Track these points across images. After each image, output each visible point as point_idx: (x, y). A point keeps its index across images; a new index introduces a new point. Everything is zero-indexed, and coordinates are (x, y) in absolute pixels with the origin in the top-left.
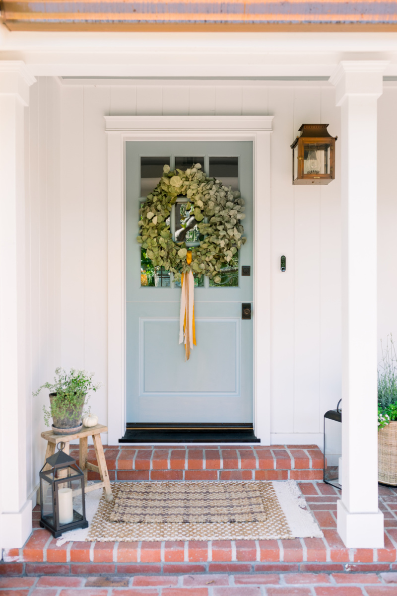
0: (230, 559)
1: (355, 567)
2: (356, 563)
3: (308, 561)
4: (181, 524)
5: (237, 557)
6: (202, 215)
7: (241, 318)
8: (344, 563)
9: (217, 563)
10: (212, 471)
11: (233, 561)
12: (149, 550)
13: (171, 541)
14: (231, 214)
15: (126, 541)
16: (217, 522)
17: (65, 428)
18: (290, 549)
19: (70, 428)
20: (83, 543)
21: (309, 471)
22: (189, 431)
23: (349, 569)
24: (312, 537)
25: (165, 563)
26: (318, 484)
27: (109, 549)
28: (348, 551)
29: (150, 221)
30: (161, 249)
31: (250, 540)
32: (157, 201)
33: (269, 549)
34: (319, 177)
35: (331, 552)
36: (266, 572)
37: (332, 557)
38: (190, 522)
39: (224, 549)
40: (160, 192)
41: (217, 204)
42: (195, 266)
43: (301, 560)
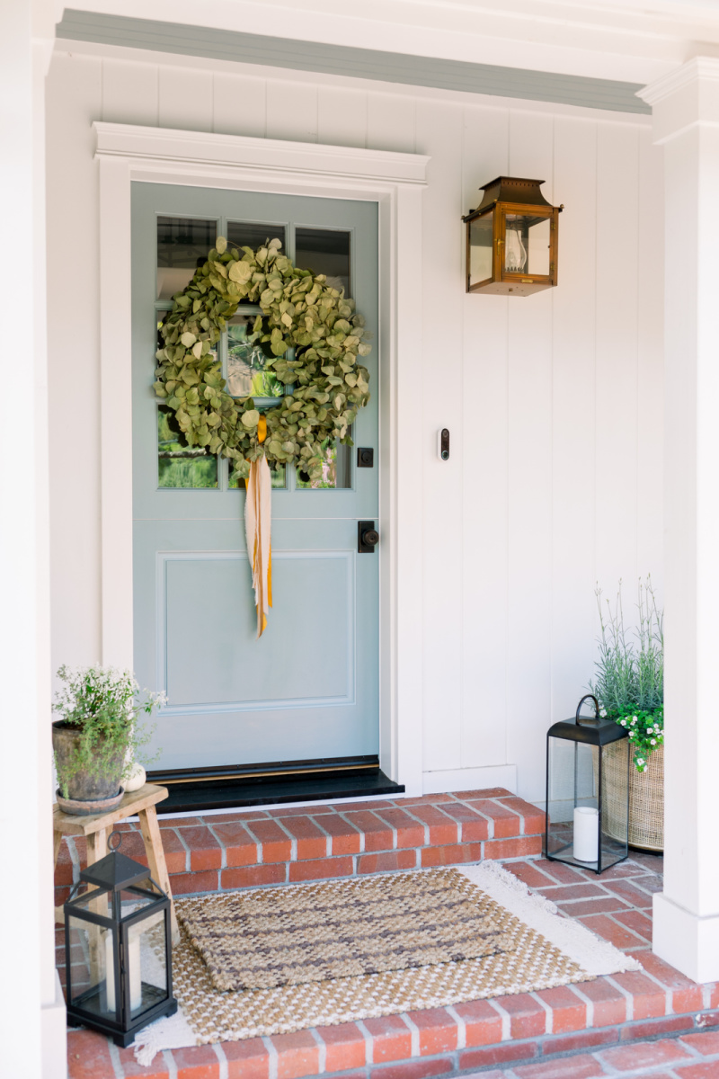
0: (498, 1039)
1: (713, 1018)
2: (713, 1011)
3: (635, 1020)
4: (363, 977)
5: (513, 1033)
6: (284, 343)
7: (356, 550)
8: (693, 1014)
9: (475, 1049)
10: (343, 858)
11: (505, 1041)
12: (343, 1044)
13: (373, 1018)
14: (346, 344)
15: (282, 1032)
16: (431, 964)
17: (96, 800)
18: (604, 1002)
19: (106, 798)
20: (193, 1050)
21: (517, 841)
22: (260, 781)
23: (703, 1024)
24: (623, 971)
25: (372, 1066)
26: (537, 863)
27: (259, 1056)
28: (702, 990)
29: (189, 350)
30: (209, 409)
31: (520, 993)
32: (200, 311)
33: (568, 1008)
34: (531, 281)
35: (674, 997)
36: (564, 1052)
37: (676, 1006)
38: (380, 970)
39: (487, 1020)
40: (203, 291)
41: (320, 324)
42: (274, 446)
43: (622, 1019)
